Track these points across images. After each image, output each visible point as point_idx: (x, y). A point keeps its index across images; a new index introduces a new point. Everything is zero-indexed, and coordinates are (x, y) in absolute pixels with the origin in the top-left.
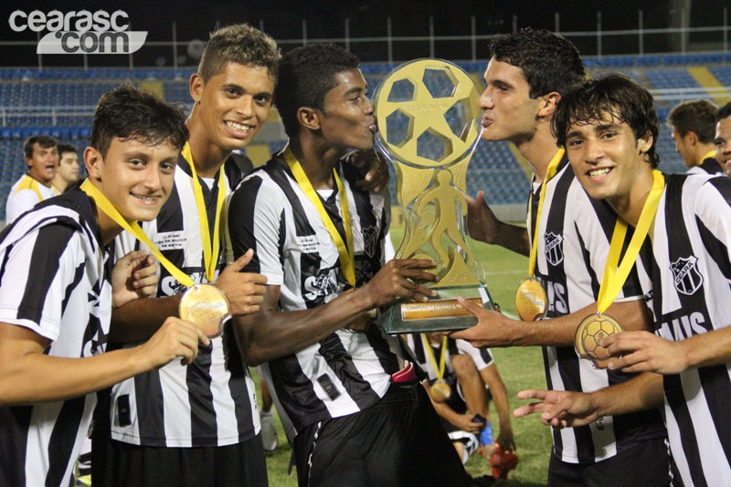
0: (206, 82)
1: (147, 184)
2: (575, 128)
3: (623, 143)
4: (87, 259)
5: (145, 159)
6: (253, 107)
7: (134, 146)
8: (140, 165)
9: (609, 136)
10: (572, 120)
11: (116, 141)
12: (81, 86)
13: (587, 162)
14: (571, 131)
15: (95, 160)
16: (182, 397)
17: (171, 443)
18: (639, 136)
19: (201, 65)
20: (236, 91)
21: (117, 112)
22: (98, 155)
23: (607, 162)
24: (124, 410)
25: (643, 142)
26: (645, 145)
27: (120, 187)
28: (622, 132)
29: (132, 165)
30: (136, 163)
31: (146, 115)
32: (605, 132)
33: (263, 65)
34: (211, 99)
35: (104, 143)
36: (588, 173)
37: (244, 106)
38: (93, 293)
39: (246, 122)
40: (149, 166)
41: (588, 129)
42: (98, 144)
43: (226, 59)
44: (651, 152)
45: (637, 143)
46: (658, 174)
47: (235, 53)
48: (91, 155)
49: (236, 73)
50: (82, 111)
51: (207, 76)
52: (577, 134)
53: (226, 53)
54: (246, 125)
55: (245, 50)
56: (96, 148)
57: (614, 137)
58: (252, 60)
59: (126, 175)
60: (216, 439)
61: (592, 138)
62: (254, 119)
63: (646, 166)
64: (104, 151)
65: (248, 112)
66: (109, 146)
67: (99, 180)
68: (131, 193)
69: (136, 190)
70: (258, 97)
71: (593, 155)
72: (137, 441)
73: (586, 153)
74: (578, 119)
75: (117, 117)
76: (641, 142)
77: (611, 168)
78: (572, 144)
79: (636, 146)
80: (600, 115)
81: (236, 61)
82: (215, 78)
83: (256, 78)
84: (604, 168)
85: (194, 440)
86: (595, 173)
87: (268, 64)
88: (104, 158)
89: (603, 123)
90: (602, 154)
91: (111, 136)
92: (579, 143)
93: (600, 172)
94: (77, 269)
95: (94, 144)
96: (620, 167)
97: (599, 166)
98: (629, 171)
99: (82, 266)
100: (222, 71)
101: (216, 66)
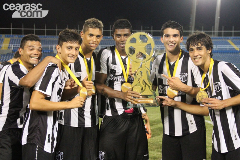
0: (84, 33)
1: (72, 54)
2: (191, 47)
3: (203, 51)
4: (59, 74)
5: (71, 47)
6: (96, 39)
7: (69, 44)
8: (70, 49)
9: (200, 50)
10: (191, 45)
11: (64, 43)
12: (44, 40)
13: (194, 56)
14: (190, 48)
15: (59, 48)
16: (76, 114)
17: (72, 125)
18: (208, 49)
19: (83, 29)
20: (92, 35)
21: (64, 36)
22: (60, 47)
23: (199, 57)
24: (61, 116)
25: (209, 51)
26: (209, 52)
27: (65, 55)
28: (203, 49)
29: (68, 49)
30: (69, 49)
31: (71, 36)
32: (199, 49)
33: (98, 28)
34: (85, 38)
35: (61, 44)
36: (194, 59)
37: (93, 39)
38: (61, 83)
39: (94, 43)
40: (72, 49)
41: (194, 48)
42: (60, 44)
43: (89, 27)
44: (211, 54)
45: (207, 51)
46: (212, 59)
47: (91, 25)
48: (58, 47)
49: (92, 31)
50: (44, 46)
51: (84, 32)
52: (192, 49)
53: (89, 26)
54: (95, 44)
55: (93, 25)
56: (59, 45)
57: (201, 50)
58: (95, 27)
59: (67, 52)
60: (84, 125)
61: (195, 50)
62: (97, 42)
63: (209, 57)
64: (61, 46)
65: (95, 40)
66: (62, 44)
67: (60, 53)
68: (68, 56)
69: (69, 55)
70: (98, 36)
71: (196, 55)
72: (63, 124)
73: (194, 54)
74: (192, 45)
75: (64, 37)
76: (208, 51)
77: (200, 58)
78: (190, 51)
79: (207, 52)
80: (198, 44)
81: (91, 27)
82: (86, 32)
83: (96, 31)
84: (198, 58)
85: (78, 125)
86: (196, 59)
87: (100, 28)
88: (61, 47)
89: (198, 46)
90: (198, 55)
91: (63, 42)
92: (192, 51)
93: (197, 59)
94: (56, 77)
95: (59, 44)
96: (202, 58)
97: (197, 57)
98: (205, 59)
99: (58, 76)
100: (88, 30)
101: (86, 29)
